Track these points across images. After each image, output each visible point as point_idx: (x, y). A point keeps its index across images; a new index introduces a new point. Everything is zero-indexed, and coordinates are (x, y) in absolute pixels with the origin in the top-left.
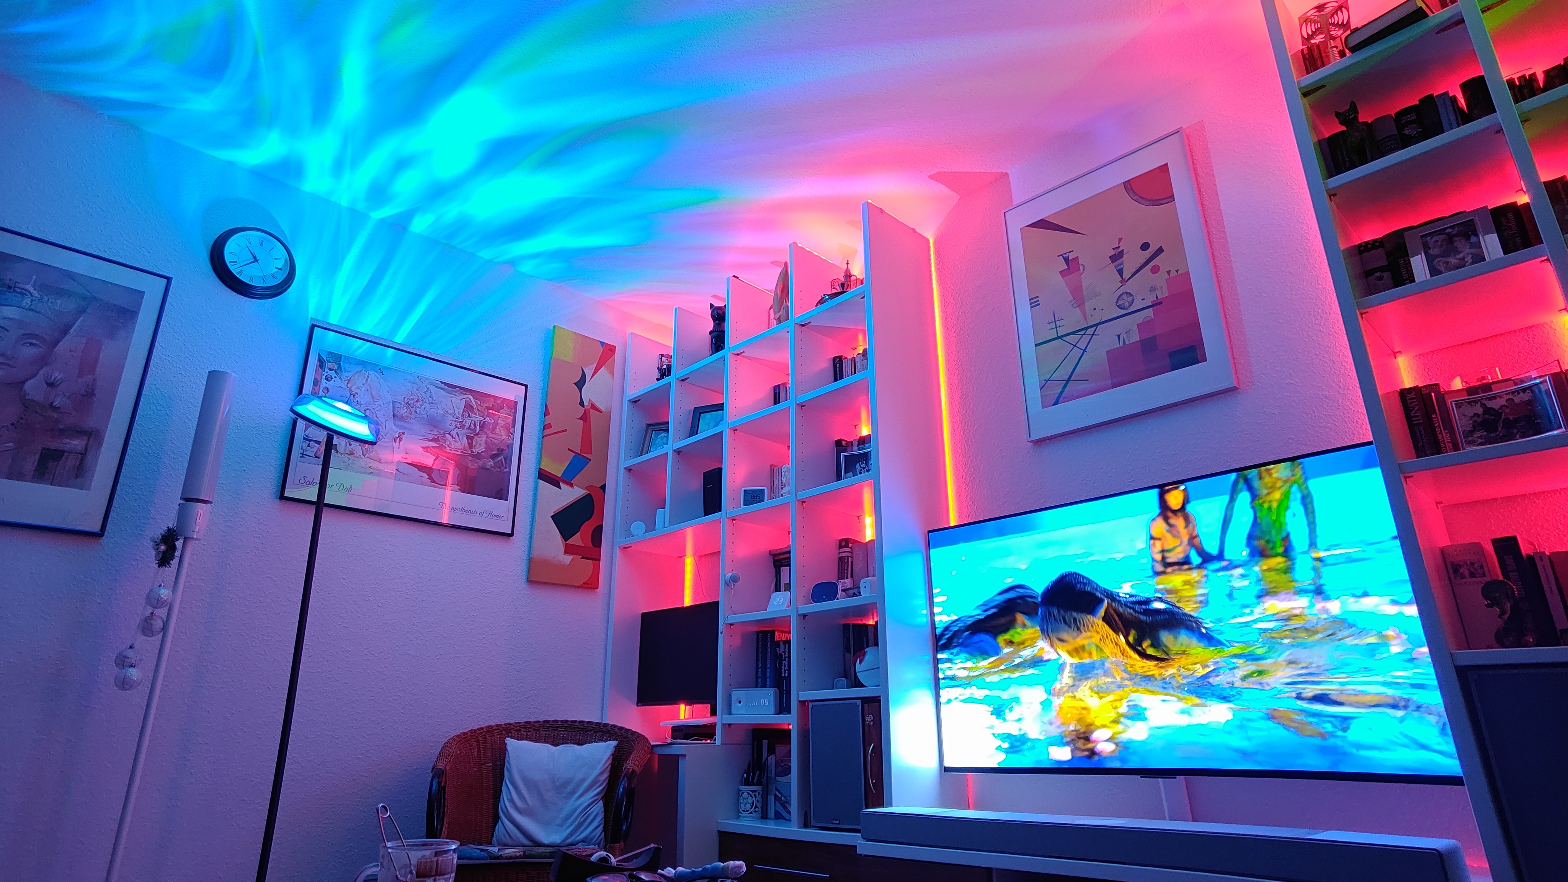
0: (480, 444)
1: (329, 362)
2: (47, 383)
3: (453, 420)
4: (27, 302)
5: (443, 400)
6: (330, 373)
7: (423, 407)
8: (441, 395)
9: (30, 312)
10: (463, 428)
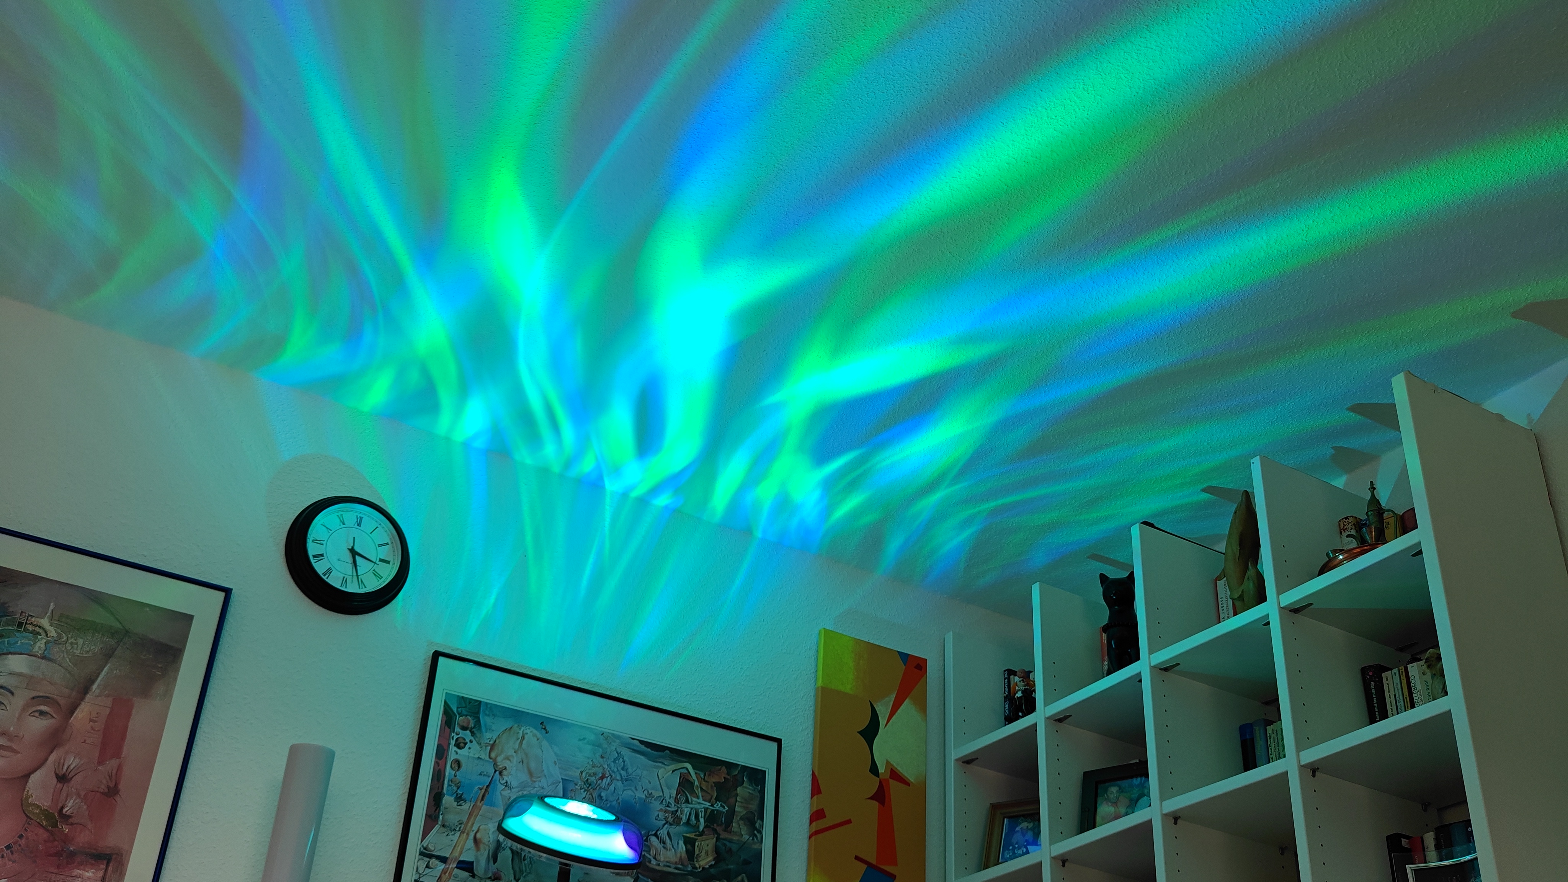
0: (707, 852)
1: (461, 715)
2: (57, 775)
3: (661, 810)
4: (40, 645)
5: (645, 773)
6: (462, 734)
7: (612, 787)
8: (639, 764)
9: (43, 661)
10: (678, 824)
